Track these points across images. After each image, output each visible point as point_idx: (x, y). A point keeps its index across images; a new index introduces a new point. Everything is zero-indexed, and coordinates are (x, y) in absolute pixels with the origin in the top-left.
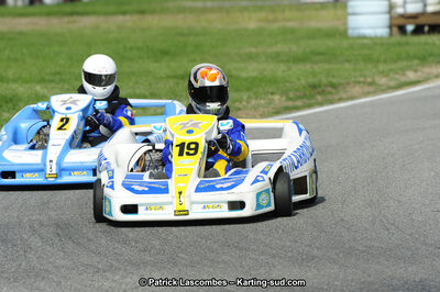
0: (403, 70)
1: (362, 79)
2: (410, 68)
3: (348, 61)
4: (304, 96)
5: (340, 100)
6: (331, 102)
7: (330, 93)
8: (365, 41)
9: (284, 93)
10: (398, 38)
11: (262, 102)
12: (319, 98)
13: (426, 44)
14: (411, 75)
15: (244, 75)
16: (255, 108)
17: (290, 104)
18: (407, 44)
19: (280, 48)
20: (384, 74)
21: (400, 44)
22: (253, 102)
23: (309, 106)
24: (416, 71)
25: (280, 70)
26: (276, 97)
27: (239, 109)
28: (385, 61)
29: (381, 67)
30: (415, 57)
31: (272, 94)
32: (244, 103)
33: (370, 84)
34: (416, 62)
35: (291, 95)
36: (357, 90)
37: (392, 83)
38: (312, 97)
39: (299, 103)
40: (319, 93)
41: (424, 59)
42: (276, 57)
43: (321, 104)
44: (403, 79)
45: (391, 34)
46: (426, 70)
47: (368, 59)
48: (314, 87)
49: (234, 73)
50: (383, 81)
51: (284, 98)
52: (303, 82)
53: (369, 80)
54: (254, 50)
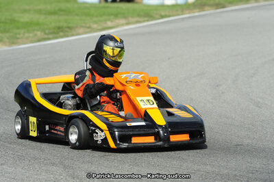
0: (105, 21)
1: (84, 25)
2: (109, 20)
3: (77, 15)
4: (53, 33)
5: (73, 35)
6: (67, 36)
7: (67, 31)
8: (87, 5)
9: (43, 30)
10: (103, 4)
11: (31, 35)
12: (61, 34)
13: (118, 7)
14: (109, 24)
15: (22, 20)
16: (27, 38)
17: (46, 36)
18: (108, 7)
19: (42, 7)
20: (95, 22)
21: (104, 7)
22: (26, 35)
23: (56, 38)
24: (112, 21)
25: (41, 18)
26: (39, 33)
27: (18, 38)
28: (97, 16)
29: (95, 19)
30: (112, 14)
31: (38, 30)
32: (22, 35)
33: (89, 28)
34: (112, 17)
35: (47, 31)
36: (81, 30)
37: (100, 28)
38: (58, 33)
39: (50, 36)
40: (62, 31)
41: (117, 15)
42: (40, 12)
43: (62, 37)
44: (105, 25)
45: (100, 2)
46: (117, 21)
47: (88, 15)
48: (59, 28)
49: (16, 19)
50: (95, 26)
51: (43, 33)
52: (53, 25)
53: (88, 25)
54: (27, 7)
